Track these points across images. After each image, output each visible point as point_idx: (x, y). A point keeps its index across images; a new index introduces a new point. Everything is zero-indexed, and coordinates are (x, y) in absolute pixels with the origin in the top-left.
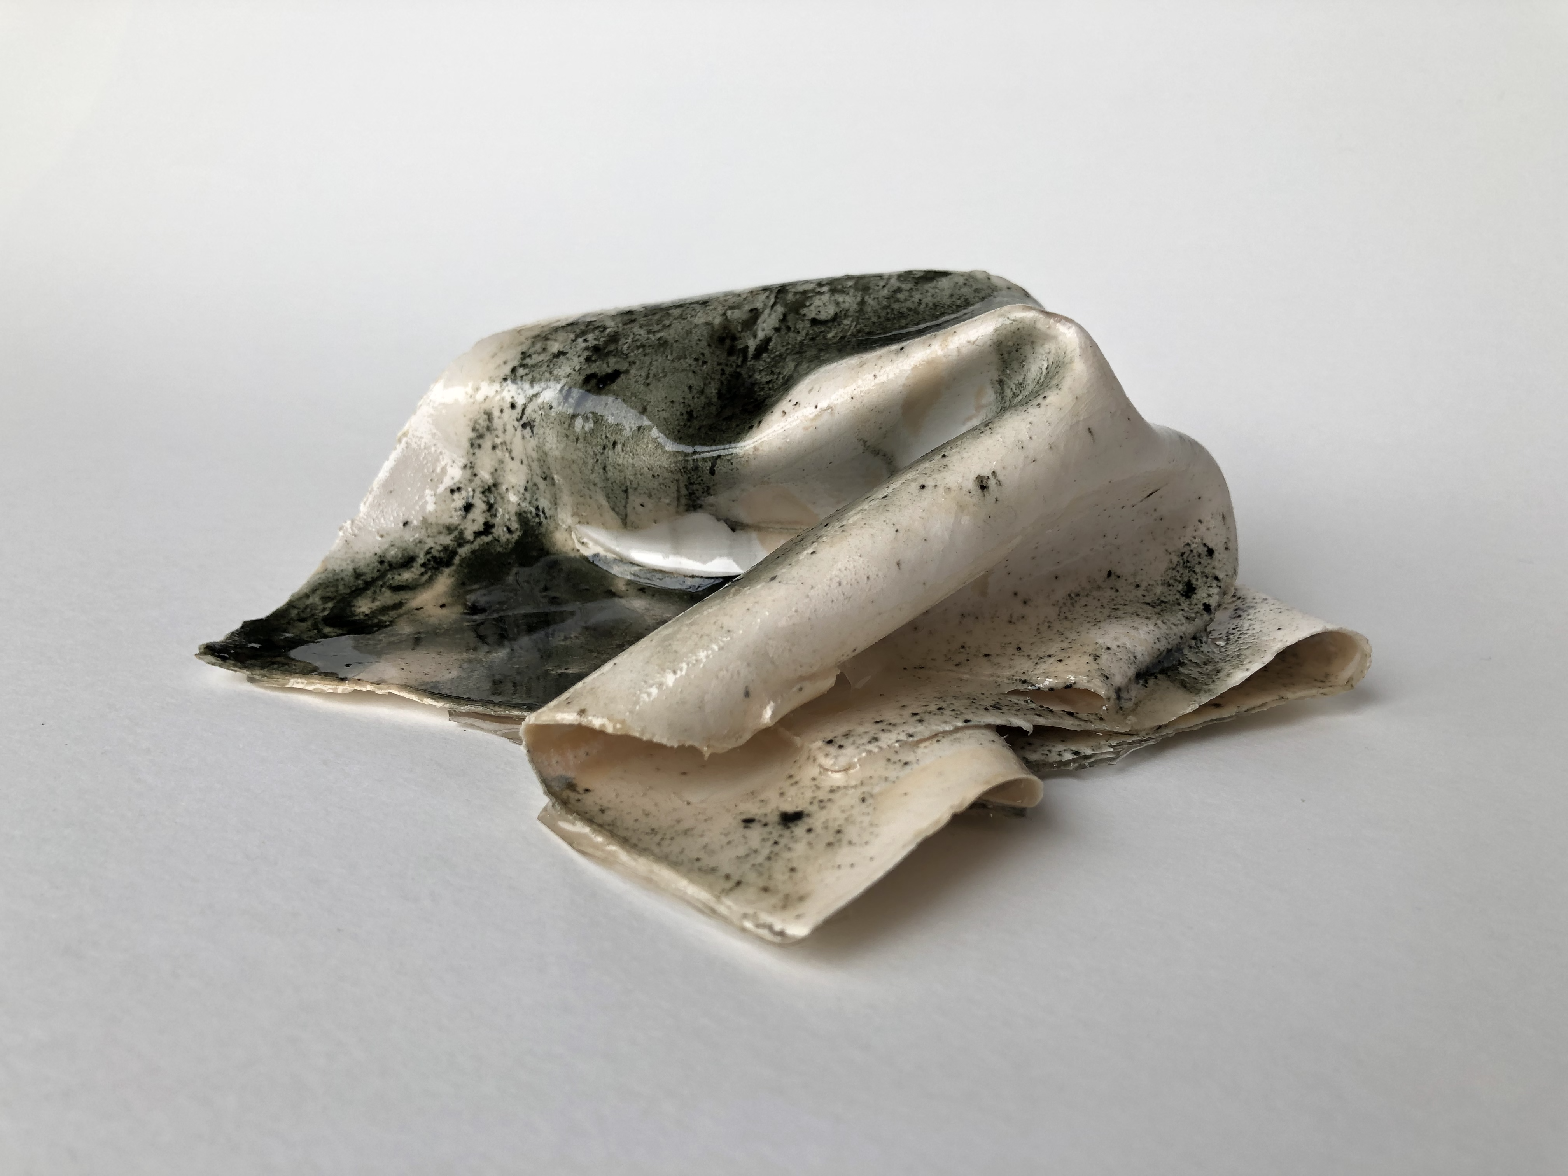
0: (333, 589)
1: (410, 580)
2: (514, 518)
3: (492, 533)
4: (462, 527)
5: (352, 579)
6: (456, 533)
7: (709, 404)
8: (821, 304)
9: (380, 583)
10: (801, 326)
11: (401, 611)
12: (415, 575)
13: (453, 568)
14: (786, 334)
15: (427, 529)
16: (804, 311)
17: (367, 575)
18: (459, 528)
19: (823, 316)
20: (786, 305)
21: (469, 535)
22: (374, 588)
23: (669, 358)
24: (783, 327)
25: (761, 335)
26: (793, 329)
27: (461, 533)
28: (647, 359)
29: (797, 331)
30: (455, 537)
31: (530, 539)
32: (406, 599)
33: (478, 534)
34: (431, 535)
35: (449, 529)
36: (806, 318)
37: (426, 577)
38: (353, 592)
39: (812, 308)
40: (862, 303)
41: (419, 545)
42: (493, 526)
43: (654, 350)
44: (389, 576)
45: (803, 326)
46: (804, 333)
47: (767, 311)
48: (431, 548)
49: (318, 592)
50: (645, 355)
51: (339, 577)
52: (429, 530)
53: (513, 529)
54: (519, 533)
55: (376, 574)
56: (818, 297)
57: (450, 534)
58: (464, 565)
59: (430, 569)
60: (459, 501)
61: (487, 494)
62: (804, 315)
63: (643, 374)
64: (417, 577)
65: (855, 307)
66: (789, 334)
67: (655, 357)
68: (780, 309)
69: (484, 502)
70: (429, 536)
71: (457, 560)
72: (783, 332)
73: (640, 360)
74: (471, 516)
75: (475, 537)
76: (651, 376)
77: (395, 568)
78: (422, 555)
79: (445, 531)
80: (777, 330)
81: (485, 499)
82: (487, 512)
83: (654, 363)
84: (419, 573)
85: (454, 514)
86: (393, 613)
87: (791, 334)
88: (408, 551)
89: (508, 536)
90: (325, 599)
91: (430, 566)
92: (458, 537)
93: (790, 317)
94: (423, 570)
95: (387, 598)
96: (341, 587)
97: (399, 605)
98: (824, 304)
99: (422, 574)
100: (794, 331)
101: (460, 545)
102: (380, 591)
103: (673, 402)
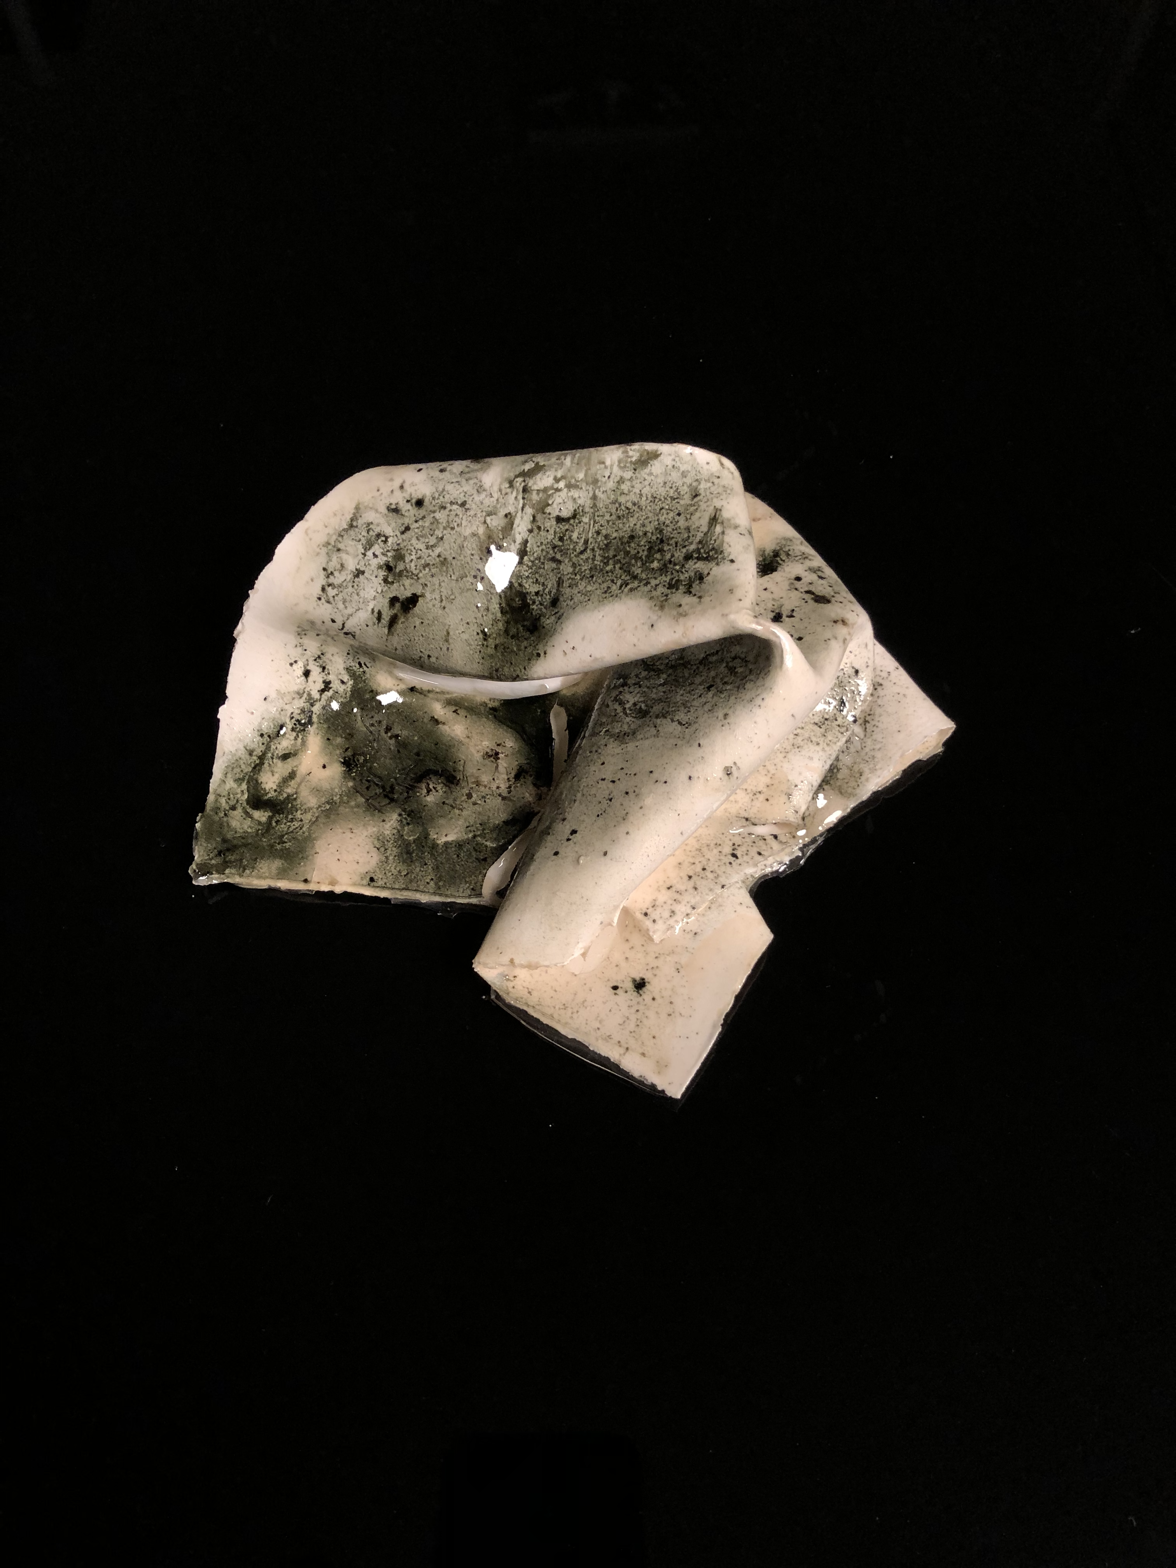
0: (239, 770)
1: (290, 747)
2: (344, 672)
3: (331, 688)
4: (307, 689)
5: (248, 757)
6: (305, 695)
7: (496, 621)
8: (561, 501)
9: (270, 755)
10: (549, 524)
11: (298, 779)
12: (291, 740)
13: (315, 726)
14: (538, 533)
15: (282, 699)
16: (548, 510)
17: (256, 750)
18: (306, 690)
19: (565, 514)
20: (533, 507)
21: (316, 695)
22: (267, 762)
23: (453, 578)
24: (535, 528)
25: (519, 539)
26: (542, 528)
27: (309, 695)
28: (435, 580)
29: (546, 529)
30: (306, 699)
31: (360, 685)
32: (295, 767)
33: (322, 691)
34: (288, 702)
35: (300, 694)
36: (551, 516)
37: (299, 740)
38: (254, 768)
39: (555, 505)
40: (594, 497)
41: (282, 713)
42: (330, 682)
43: (438, 570)
44: (273, 747)
45: (551, 524)
46: (552, 531)
47: (519, 514)
48: (292, 713)
49: (229, 775)
50: (432, 576)
51: (237, 757)
52: (285, 699)
53: (345, 680)
54: (351, 682)
55: (263, 748)
56: (558, 494)
57: (301, 698)
58: (322, 721)
59: (299, 732)
60: (299, 669)
61: (317, 660)
62: (550, 514)
63: (438, 597)
64: (293, 742)
65: (589, 503)
66: (540, 533)
67: (442, 579)
68: (529, 511)
69: (318, 666)
70: (286, 704)
71: (315, 719)
72: (536, 531)
73: (430, 582)
74: (311, 679)
75: (321, 695)
76: (444, 599)
77: (274, 738)
78: (288, 720)
79: (297, 696)
80: (531, 531)
81: (318, 664)
82: (322, 673)
83: (442, 584)
84: (293, 738)
85: (298, 681)
86: (293, 783)
87: (542, 533)
88: (276, 720)
89: (343, 687)
90: (239, 781)
91: (298, 729)
92: (308, 698)
93: (539, 517)
94: (294, 734)
95: (281, 769)
96: (243, 767)
97: (292, 775)
98: (564, 500)
99: (296, 739)
100: (544, 530)
101: (312, 705)
102: (273, 762)
103: (468, 623)
